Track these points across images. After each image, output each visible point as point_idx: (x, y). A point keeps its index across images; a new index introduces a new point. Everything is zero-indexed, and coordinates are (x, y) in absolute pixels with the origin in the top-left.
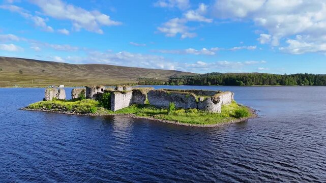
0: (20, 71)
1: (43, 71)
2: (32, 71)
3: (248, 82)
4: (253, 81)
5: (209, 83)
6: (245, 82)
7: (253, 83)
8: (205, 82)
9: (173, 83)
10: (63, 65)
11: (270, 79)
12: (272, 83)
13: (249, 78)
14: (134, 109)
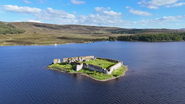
0: (35, 32)
1: (45, 29)
2: (39, 30)
3: (152, 39)
4: (156, 38)
5: (131, 39)
6: (151, 39)
7: (155, 40)
8: (129, 39)
9: (111, 39)
10: (54, 25)
11: (166, 37)
12: (167, 39)
13: (154, 37)
14: (83, 71)
